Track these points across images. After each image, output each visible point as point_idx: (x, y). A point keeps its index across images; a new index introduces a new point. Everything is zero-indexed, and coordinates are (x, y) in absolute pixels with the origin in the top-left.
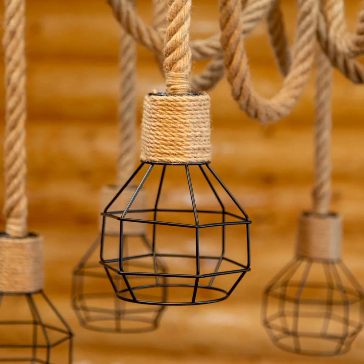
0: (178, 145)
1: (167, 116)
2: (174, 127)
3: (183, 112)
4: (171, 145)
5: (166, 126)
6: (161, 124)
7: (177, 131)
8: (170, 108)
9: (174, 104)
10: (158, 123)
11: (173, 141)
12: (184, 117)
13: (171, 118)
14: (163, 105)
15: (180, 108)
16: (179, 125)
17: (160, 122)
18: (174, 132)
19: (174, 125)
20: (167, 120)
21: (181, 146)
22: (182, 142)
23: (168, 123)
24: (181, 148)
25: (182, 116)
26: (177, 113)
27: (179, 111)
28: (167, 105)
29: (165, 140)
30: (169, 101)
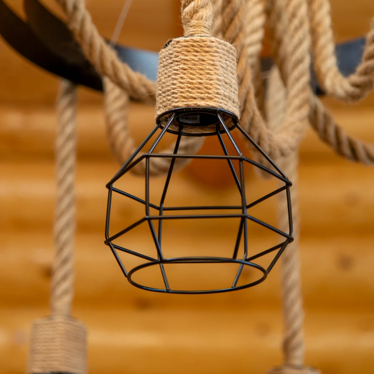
0: (206, 88)
1: (193, 58)
2: (201, 69)
3: (210, 53)
4: (199, 88)
5: (191, 68)
6: (185, 67)
7: (204, 73)
8: (196, 49)
9: (201, 44)
10: (182, 66)
11: (200, 83)
12: (213, 58)
13: (197, 59)
14: (187, 47)
15: (207, 49)
16: (208, 67)
17: (185, 64)
18: (201, 74)
19: (201, 67)
20: (193, 61)
21: (210, 89)
22: (211, 84)
23: (194, 65)
24: (210, 91)
25: (210, 57)
26: (204, 54)
27: (207, 52)
28: (193, 46)
29: (191, 83)
30: (195, 42)
